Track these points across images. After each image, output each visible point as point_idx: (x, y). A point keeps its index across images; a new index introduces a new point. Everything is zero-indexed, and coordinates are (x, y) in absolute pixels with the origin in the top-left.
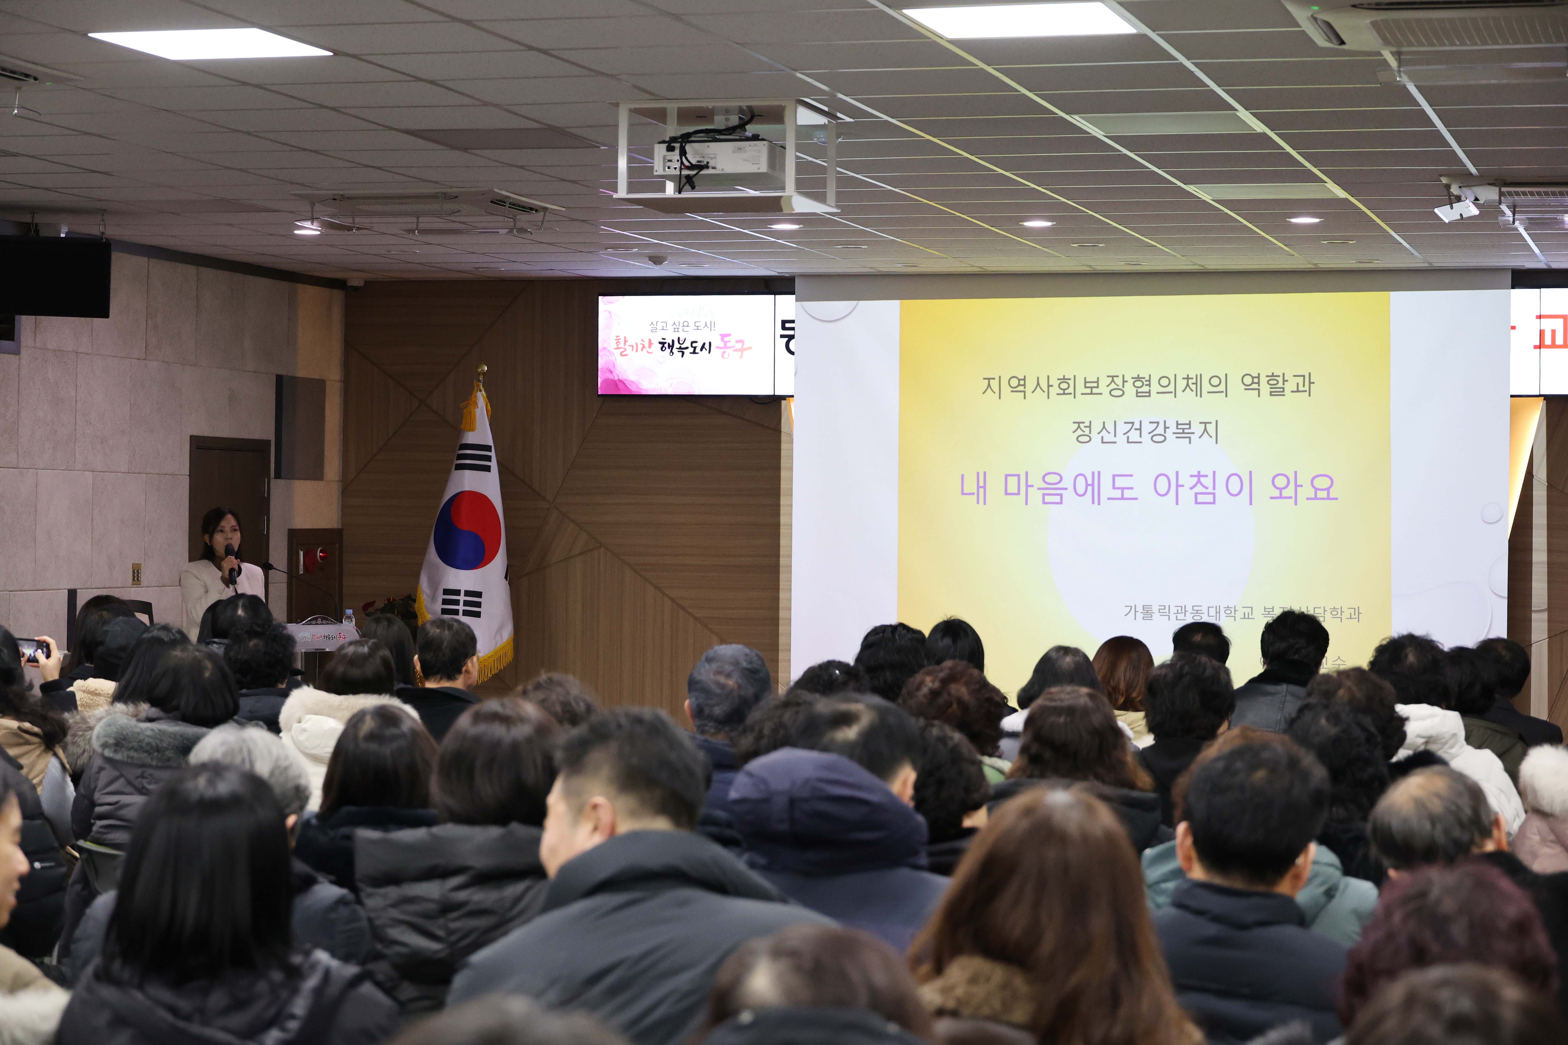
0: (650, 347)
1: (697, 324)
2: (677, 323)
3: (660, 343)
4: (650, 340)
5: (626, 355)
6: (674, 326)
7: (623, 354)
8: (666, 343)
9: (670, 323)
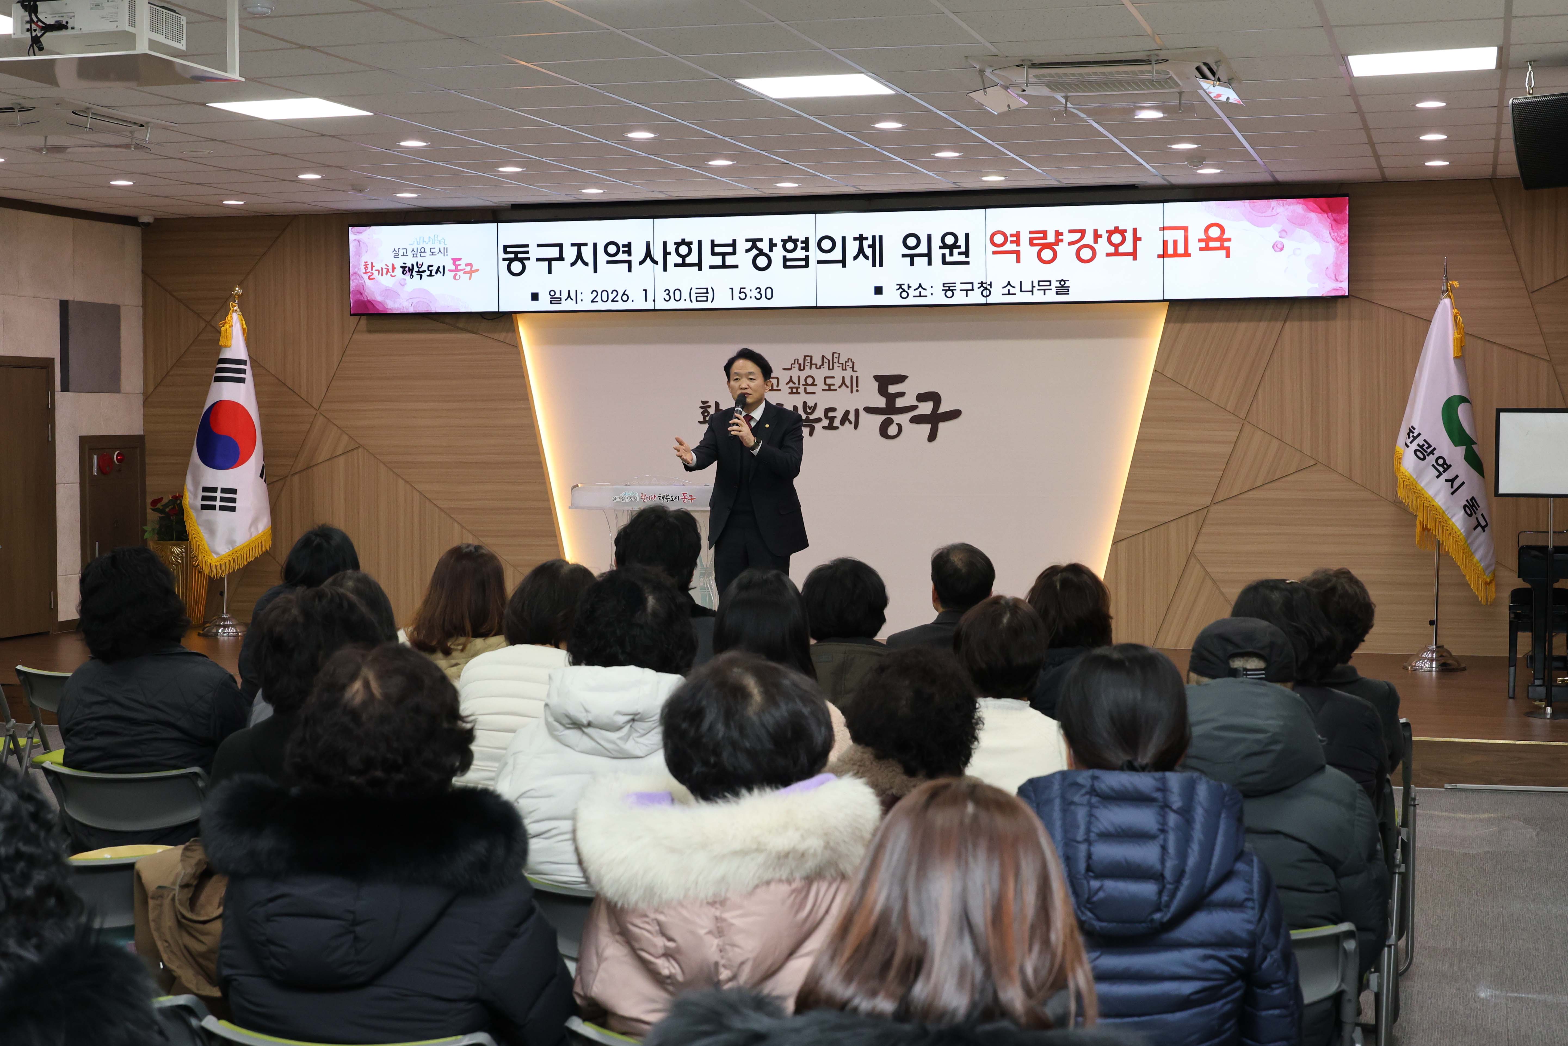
0: (393, 271)
1: (432, 250)
2: (415, 250)
3: (401, 267)
4: (393, 265)
5: (374, 279)
6: (413, 252)
7: (371, 277)
8: (406, 267)
9: (410, 250)
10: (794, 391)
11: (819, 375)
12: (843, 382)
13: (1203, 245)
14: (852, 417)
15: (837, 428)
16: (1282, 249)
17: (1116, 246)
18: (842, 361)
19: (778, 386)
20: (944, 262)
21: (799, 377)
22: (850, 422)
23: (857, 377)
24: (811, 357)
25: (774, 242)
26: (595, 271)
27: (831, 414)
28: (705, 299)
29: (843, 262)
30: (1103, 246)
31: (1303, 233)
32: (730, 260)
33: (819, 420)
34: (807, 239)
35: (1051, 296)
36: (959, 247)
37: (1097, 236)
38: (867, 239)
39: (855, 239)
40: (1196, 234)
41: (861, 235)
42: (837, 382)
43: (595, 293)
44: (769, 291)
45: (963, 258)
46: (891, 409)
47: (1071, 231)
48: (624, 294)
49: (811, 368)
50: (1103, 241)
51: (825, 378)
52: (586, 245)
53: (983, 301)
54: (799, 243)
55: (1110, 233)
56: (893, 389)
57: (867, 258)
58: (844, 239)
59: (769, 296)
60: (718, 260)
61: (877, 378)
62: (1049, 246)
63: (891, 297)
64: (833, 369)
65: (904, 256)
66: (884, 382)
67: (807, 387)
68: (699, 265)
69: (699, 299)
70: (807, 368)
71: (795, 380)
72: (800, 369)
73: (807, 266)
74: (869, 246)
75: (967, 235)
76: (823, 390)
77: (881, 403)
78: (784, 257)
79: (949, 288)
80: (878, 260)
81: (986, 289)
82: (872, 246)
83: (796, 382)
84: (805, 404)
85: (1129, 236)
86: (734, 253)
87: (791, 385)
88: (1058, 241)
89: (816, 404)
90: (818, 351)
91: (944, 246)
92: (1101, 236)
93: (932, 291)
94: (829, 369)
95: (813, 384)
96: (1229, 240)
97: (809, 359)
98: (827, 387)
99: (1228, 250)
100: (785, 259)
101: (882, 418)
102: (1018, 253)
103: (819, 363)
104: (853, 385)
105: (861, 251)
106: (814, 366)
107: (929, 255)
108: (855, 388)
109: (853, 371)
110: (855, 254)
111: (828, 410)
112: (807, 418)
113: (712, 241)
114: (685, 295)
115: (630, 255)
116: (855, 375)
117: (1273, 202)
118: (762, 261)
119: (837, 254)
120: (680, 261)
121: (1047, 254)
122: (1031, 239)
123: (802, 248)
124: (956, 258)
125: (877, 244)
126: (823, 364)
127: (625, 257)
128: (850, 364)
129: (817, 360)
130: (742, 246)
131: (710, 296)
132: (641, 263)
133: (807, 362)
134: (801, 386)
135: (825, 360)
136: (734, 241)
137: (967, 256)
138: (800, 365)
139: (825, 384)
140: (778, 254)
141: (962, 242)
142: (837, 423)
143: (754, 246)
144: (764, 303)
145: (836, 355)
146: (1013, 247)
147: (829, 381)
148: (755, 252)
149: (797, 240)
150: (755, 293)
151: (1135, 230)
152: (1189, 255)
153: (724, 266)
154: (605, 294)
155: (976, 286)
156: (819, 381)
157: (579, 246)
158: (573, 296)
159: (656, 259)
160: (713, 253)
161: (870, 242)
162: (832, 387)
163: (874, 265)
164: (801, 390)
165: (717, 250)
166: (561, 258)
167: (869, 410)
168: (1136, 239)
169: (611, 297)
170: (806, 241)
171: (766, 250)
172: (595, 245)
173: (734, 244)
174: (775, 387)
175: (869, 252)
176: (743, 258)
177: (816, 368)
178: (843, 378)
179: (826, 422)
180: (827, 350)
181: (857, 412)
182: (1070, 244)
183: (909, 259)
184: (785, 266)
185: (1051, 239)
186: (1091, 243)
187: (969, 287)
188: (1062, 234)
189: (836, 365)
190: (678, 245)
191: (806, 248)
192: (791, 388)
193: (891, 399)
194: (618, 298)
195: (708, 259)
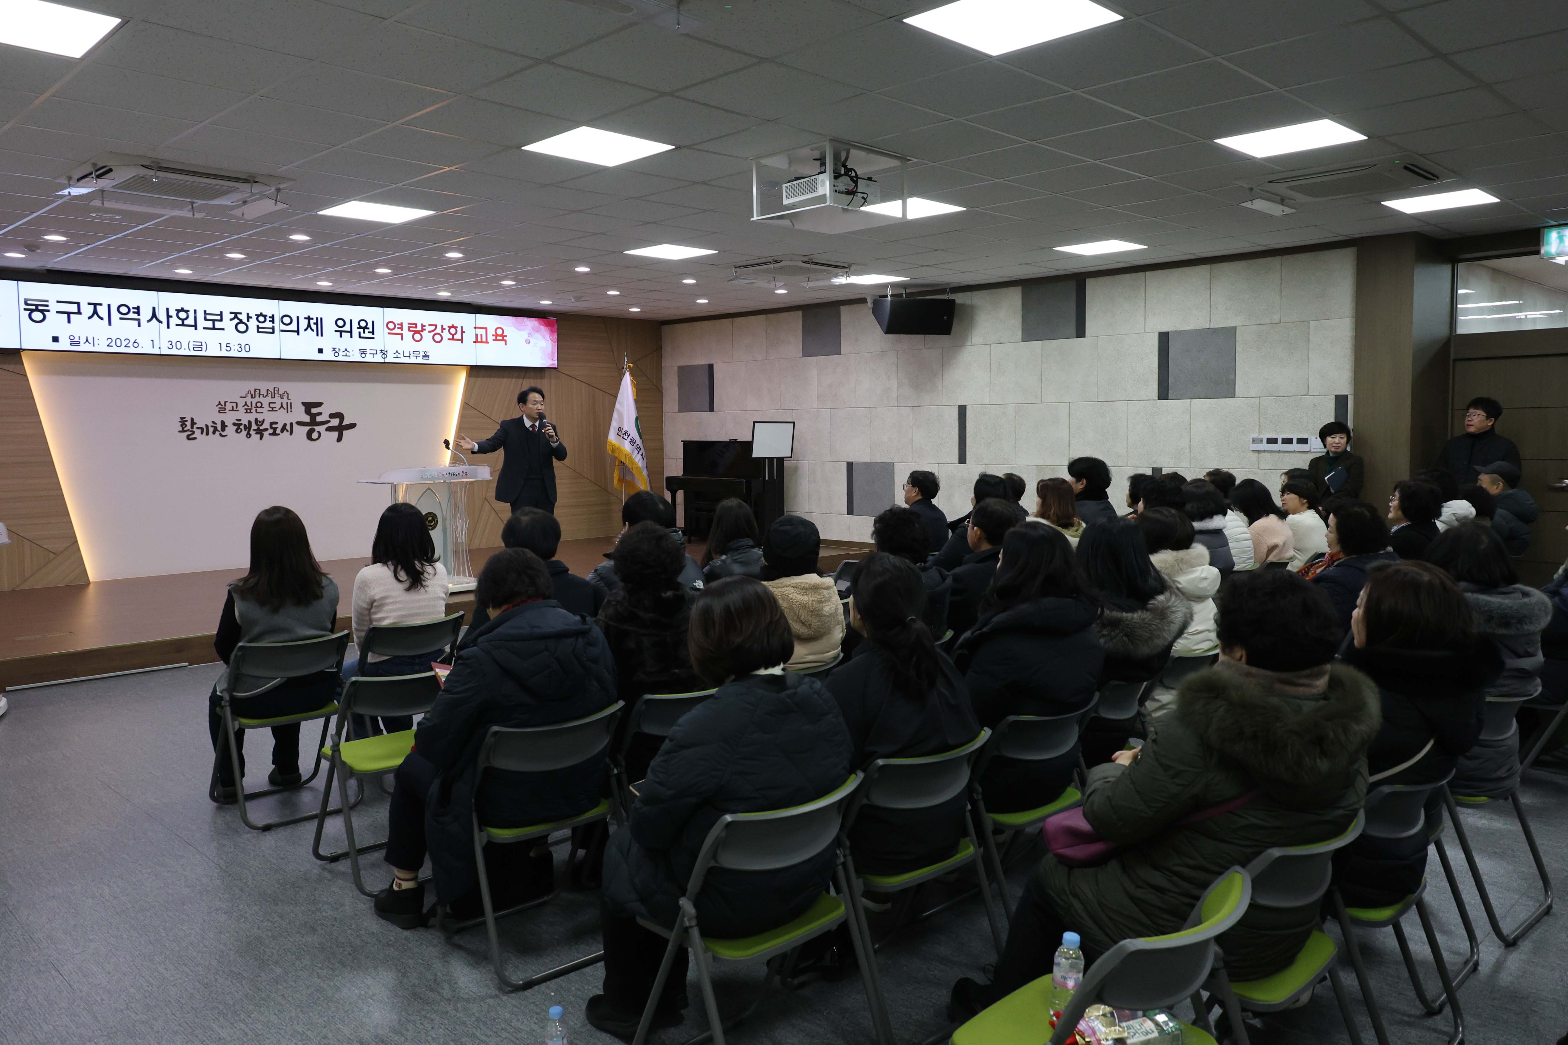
10: (249, 411)
11: (265, 401)
12: (282, 406)
13: (494, 338)
14: (288, 427)
15: (279, 434)
16: (529, 343)
17: (453, 335)
18: (281, 393)
19: (237, 408)
20: (360, 337)
21: (251, 402)
22: (287, 431)
23: (291, 403)
24: (260, 390)
25: (250, 315)
26: (110, 324)
27: (274, 426)
28: (200, 349)
29: (298, 332)
30: (446, 335)
31: (538, 335)
32: (218, 325)
33: (266, 430)
34: (273, 315)
35: (420, 360)
36: (368, 328)
37: (443, 329)
38: (312, 319)
39: (305, 318)
40: (491, 332)
41: (309, 316)
42: (278, 406)
43: (110, 340)
44: (247, 346)
45: (371, 335)
46: (313, 422)
47: (430, 325)
48: (135, 342)
49: (259, 397)
50: (446, 331)
51: (270, 403)
52: (101, 304)
53: (382, 361)
54: (267, 318)
55: (450, 327)
56: (314, 411)
57: (313, 330)
58: (298, 318)
59: (247, 350)
60: (210, 324)
61: (304, 404)
62: (418, 332)
63: (328, 356)
64: (274, 397)
65: (336, 331)
66: (308, 406)
67: (258, 409)
68: (195, 326)
69: (195, 349)
70: (257, 396)
71: (249, 404)
72: (252, 397)
73: (273, 332)
74: (314, 324)
75: (373, 322)
76: (269, 411)
77: (307, 419)
78: (258, 326)
79: (363, 352)
80: (320, 332)
81: (384, 354)
82: (316, 324)
83: (250, 405)
84: (256, 419)
85: (459, 330)
86: (221, 320)
87: (246, 407)
88: (423, 330)
89: (264, 420)
90: (264, 386)
91: (360, 327)
92: (445, 329)
93: (353, 353)
94: (272, 398)
95: (261, 407)
96: (506, 336)
97: (258, 391)
98: (271, 409)
99: (505, 341)
100: (258, 327)
101: (308, 428)
102: (402, 335)
103: (265, 394)
104: (288, 408)
105: (309, 326)
106: (261, 396)
107: (351, 332)
108: (289, 410)
109: (288, 399)
110: (306, 327)
111: (272, 424)
112: (258, 428)
113: (205, 311)
114: (185, 345)
115: (139, 315)
116: (289, 402)
117: (525, 319)
118: (242, 327)
119: (293, 327)
120: (180, 322)
121: (417, 337)
122: (409, 328)
123: (270, 321)
124: (367, 335)
125: (319, 323)
126: (267, 395)
127: (135, 316)
128: (286, 395)
129: (264, 392)
130: (227, 316)
131: (204, 347)
132: (149, 321)
133: (257, 392)
134: (253, 408)
135: (269, 392)
136: (221, 312)
137: (373, 334)
138: (252, 395)
139: (270, 407)
140: (253, 323)
141: (370, 326)
142: (278, 431)
143: (236, 317)
144: (243, 354)
145: (276, 389)
146: (399, 331)
147: (272, 405)
148: (236, 321)
149: (266, 316)
150: (238, 347)
151: (462, 327)
152: (488, 343)
153: (214, 328)
154: (118, 341)
155: (379, 352)
156: (266, 405)
157: (95, 305)
158: (90, 340)
159: (161, 319)
160: (206, 319)
161: (315, 321)
162: (274, 409)
163: (317, 335)
164: (253, 410)
165: (208, 317)
166: (79, 313)
167: (299, 423)
168: (463, 332)
169: (124, 343)
170: (273, 317)
171: (245, 320)
172: (109, 306)
173: (221, 314)
174: (235, 409)
175: (314, 327)
176: (228, 324)
177: (263, 397)
178: (282, 403)
179: (271, 431)
180: (270, 386)
181: (291, 424)
182: (430, 332)
183: (339, 333)
184: (258, 332)
185: (419, 328)
186: (440, 332)
187: (375, 352)
188: (425, 326)
189: (276, 395)
190: (178, 311)
191: (273, 321)
192: (246, 409)
193: (313, 416)
194: (130, 345)
195: (201, 323)
